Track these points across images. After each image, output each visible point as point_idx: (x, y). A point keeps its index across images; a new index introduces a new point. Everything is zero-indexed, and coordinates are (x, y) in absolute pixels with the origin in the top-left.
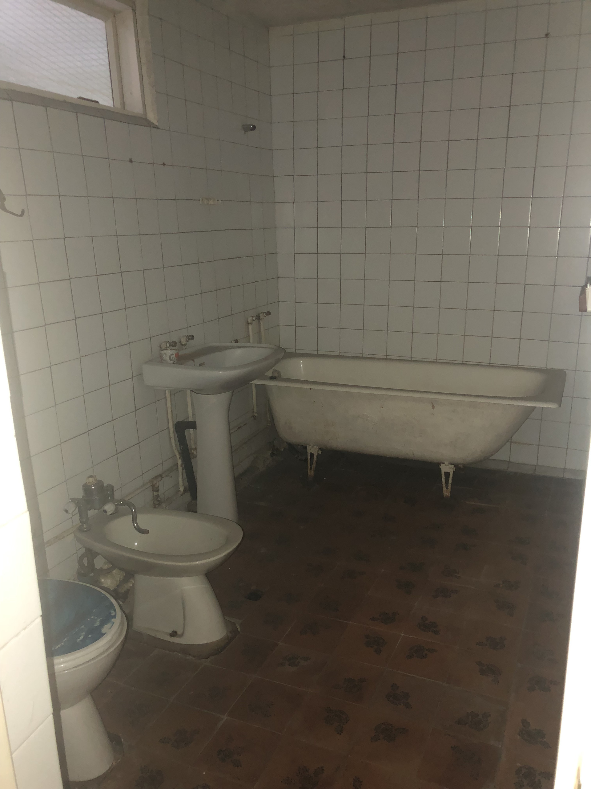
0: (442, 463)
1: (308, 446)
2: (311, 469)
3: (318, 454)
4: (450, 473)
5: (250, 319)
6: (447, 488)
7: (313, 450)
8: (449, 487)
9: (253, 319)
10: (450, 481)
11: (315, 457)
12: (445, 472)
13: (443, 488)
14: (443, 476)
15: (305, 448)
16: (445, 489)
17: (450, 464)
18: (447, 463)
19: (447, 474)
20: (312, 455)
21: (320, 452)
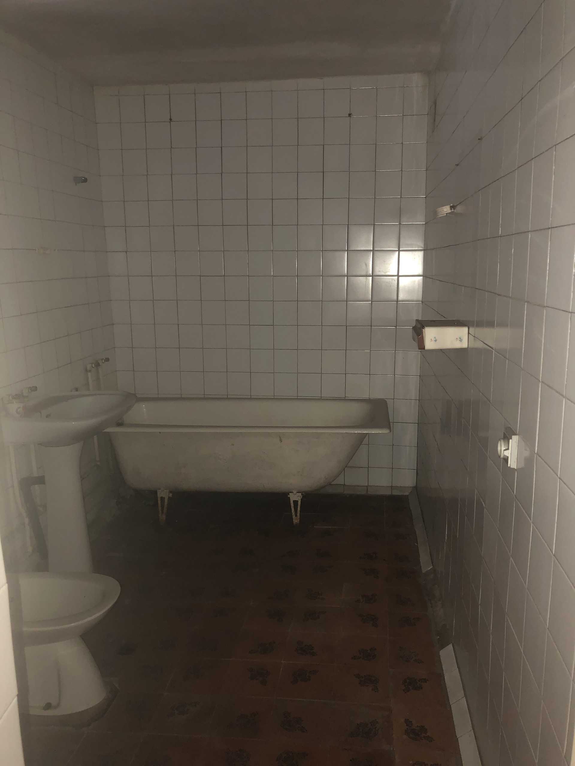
0: (291, 493)
1: (158, 490)
2: (162, 513)
3: (169, 497)
4: (298, 501)
5: (89, 367)
6: (296, 516)
7: (163, 494)
8: (298, 515)
9: (92, 367)
10: (299, 509)
11: (166, 501)
12: (294, 501)
13: (292, 516)
14: (292, 505)
15: (155, 492)
16: (294, 517)
17: (298, 493)
18: (295, 492)
19: (296, 502)
20: (162, 499)
21: (171, 495)
